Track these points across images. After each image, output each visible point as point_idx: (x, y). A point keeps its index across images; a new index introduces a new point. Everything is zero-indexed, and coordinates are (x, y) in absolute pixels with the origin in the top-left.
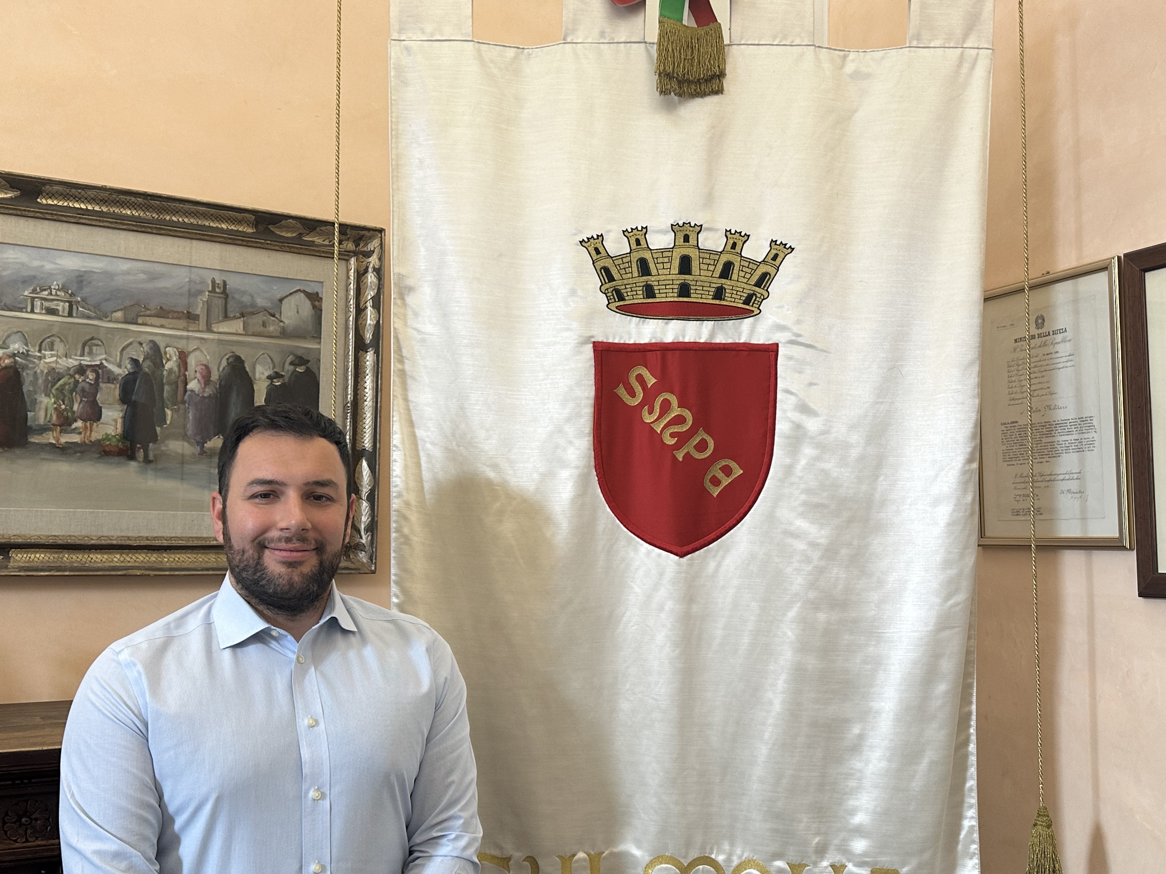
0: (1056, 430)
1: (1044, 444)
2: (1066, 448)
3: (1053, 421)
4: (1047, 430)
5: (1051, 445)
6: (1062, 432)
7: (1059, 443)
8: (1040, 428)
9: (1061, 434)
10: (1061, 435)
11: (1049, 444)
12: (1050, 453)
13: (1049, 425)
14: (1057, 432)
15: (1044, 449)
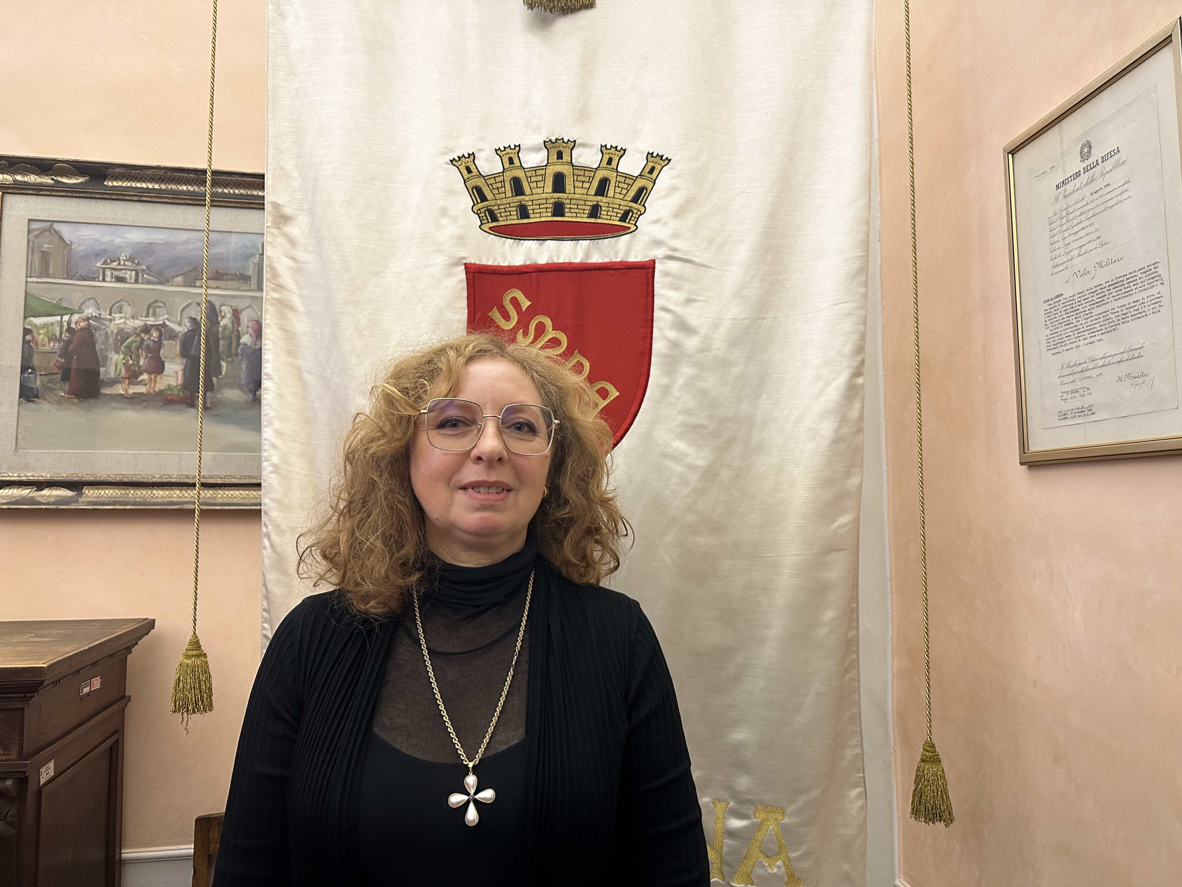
0: (1109, 294)
1: (1095, 317)
2: (1123, 316)
3: (1106, 283)
4: (1098, 296)
5: (1103, 317)
6: (1118, 295)
7: (1113, 311)
8: (1090, 296)
9: (1117, 297)
10: (1117, 300)
11: (1101, 316)
12: (1103, 327)
13: (1101, 289)
14: (1111, 296)
15: (1095, 324)
